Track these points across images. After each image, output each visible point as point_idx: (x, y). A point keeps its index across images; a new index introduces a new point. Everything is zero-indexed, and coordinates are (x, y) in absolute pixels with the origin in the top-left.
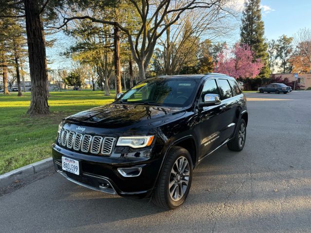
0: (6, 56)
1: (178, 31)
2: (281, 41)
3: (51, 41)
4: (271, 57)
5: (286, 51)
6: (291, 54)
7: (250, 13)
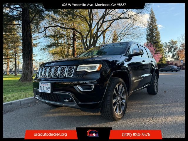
0: (9, 53)
1: (110, 37)
2: (170, 43)
3: (36, 44)
4: (165, 52)
5: (174, 49)
6: (177, 50)
7: (151, 27)
